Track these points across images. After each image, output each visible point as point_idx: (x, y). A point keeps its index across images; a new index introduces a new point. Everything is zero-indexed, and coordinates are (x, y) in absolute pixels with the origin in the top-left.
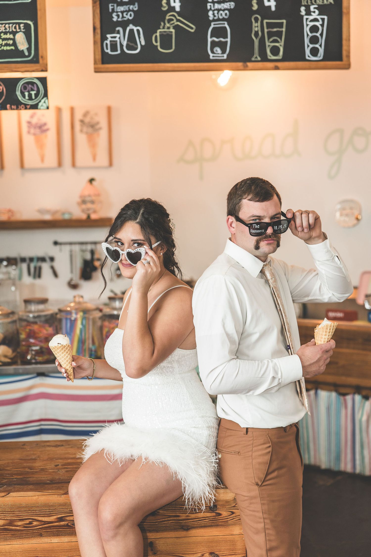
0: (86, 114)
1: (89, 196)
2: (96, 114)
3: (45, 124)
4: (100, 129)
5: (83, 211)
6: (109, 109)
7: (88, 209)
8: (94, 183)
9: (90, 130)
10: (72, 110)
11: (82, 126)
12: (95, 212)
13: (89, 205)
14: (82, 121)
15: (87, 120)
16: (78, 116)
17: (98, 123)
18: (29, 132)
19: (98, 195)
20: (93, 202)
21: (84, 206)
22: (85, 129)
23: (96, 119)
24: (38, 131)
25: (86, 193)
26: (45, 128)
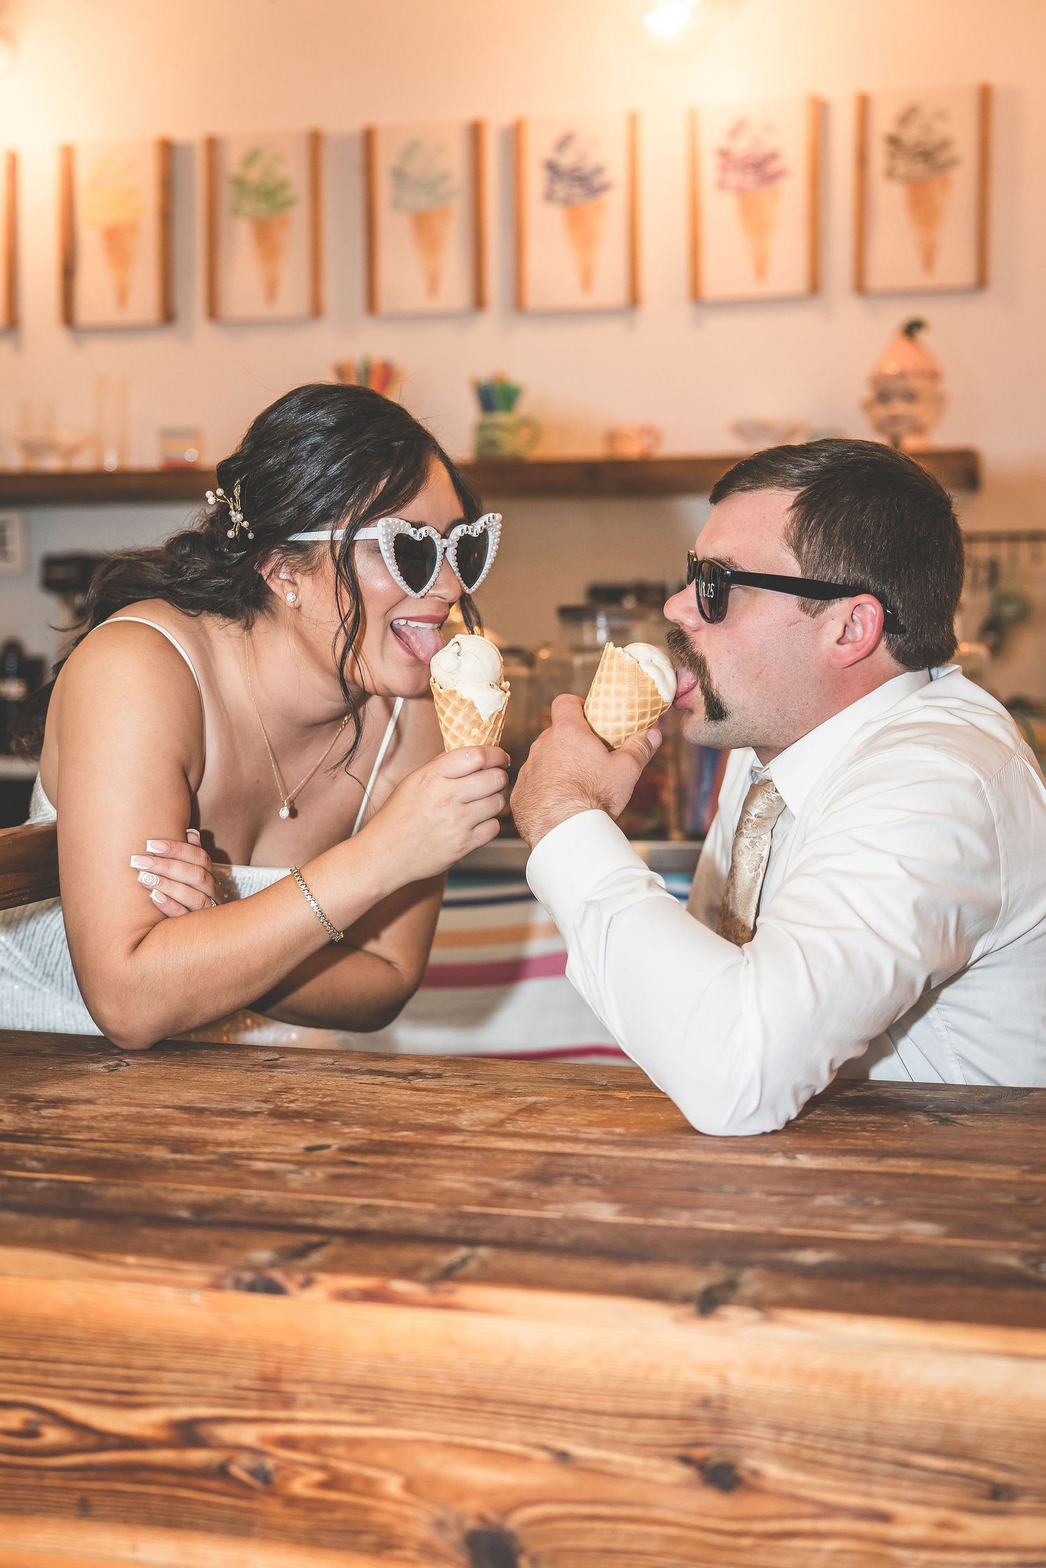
0: (908, 116)
1: (902, 375)
2: (941, 115)
3: (773, 156)
4: (953, 162)
5: (880, 427)
6: (985, 96)
7: (895, 419)
8: (923, 337)
9: (919, 169)
10: (864, 105)
11: (893, 156)
12: (918, 429)
13: (899, 408)
14: (894, 141)
15: (911, 135)
16: (883, 123)
17: (945, 144)
18: (722, 185)
19: (934, 376)
20: (910, 396)
21: (882, 412)
22: (903, 167)
23: (942, 130)
24: (750, 179)
25: (892, 368)
26: (772, 168)
